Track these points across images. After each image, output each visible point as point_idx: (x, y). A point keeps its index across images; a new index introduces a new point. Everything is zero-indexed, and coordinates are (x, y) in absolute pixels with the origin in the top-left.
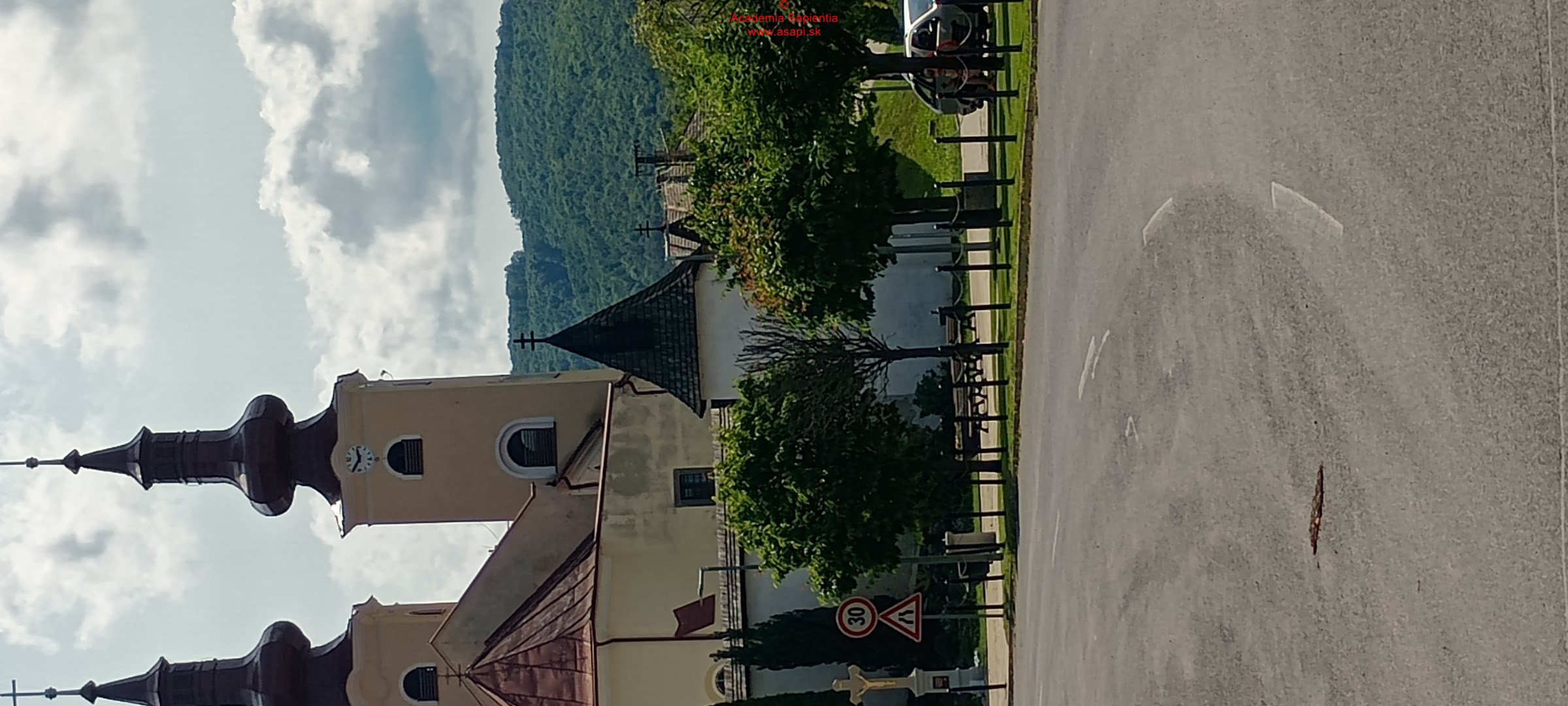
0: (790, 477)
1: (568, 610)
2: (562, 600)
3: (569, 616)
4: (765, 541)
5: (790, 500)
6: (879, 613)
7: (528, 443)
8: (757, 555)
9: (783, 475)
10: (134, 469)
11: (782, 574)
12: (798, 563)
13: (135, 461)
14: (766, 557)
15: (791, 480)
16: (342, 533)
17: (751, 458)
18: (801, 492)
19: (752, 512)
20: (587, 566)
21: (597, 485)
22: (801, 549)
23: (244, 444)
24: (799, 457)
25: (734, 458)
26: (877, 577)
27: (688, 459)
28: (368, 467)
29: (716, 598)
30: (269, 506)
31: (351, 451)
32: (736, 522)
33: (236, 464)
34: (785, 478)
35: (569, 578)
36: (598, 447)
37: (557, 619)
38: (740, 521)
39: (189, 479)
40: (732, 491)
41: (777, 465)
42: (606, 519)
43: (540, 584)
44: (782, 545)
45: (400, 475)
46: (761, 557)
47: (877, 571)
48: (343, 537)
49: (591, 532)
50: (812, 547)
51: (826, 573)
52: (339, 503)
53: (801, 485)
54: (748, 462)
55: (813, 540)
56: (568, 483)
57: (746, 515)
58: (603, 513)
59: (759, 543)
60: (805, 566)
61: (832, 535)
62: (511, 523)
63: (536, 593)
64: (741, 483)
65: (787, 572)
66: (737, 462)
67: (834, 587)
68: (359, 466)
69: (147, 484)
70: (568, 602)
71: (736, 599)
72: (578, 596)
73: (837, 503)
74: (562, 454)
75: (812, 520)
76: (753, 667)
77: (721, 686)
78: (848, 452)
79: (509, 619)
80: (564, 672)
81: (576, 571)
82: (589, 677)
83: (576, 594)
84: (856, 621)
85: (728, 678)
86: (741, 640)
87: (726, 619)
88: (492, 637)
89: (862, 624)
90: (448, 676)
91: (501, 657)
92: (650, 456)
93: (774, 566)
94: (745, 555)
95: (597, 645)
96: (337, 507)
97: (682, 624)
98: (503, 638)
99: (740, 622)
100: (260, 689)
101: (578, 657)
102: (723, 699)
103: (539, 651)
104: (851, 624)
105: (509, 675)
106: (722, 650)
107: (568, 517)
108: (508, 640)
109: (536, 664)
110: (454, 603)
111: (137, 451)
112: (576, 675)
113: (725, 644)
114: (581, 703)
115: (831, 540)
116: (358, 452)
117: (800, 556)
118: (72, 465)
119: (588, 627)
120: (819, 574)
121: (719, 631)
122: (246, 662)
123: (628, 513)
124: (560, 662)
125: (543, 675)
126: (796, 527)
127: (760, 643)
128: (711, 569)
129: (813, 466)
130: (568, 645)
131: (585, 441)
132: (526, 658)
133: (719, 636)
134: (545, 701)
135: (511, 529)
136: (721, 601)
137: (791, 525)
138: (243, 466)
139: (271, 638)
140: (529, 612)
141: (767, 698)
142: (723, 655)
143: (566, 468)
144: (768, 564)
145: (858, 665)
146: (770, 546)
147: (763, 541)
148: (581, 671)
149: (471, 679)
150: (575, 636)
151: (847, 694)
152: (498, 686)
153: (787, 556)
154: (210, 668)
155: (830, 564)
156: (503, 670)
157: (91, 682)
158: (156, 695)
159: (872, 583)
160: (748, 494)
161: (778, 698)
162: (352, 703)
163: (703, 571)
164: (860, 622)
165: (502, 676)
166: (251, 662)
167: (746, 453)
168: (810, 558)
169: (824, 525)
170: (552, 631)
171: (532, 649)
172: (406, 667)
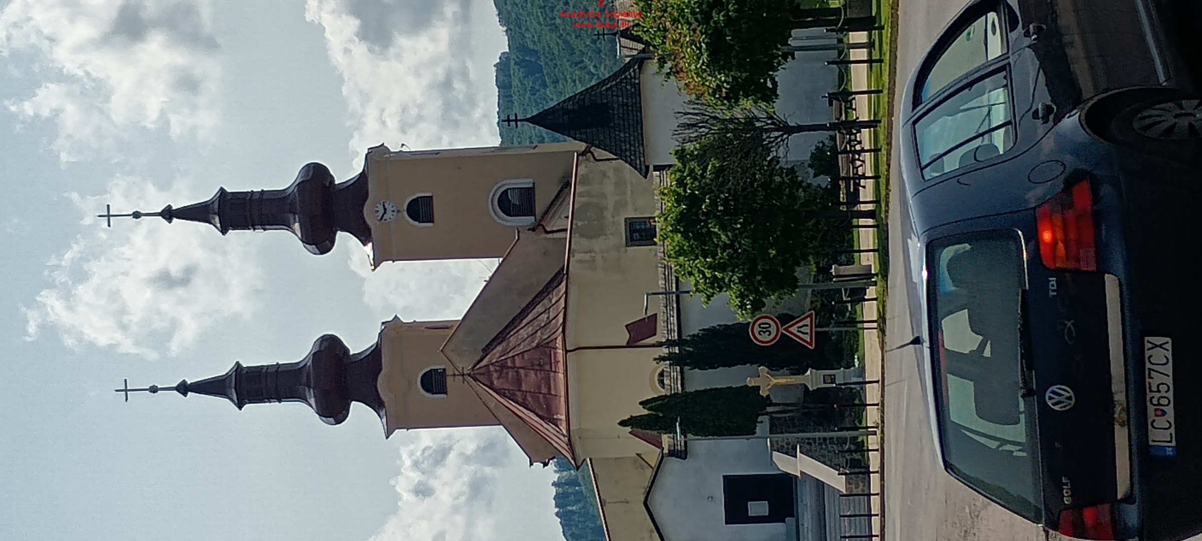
0: (714, 223)
1: (545, 325)
2: (540, 318)
3: (546, 330)
4: (695, 272)
5: (715, 240)
6: (782, 326)
7: (515, 199)
8: (689, 283)
9: (709, 222)
10: (214, 219)
11: (709, 297)
12: (721, 288)
13: (215, 214)
14: (696, 285)
15: (715, 225)
16: (373, 267)
17: (684, 209)
18: (723, 234)
19: (684, 250)
20: (559, 292)
21: (566, 230)
22: (723, 278)
23: (297, 200)
24: (720, 208)
25: (671, 209)
26: (782, 299)
27: (636, 210)
28: (392, 217)
29: (658, 315)
30: (317, 248)
31: (378, 205)
32: (673, 258)
33: (291, 216)
34: (711, 223)
35: (545, 301)
36: (566, 202)
37: (537, 332)
38: (676, 257)
39: (257, 227)
40: (669, 234)
41: (704, 214)
42: (573, 256)
43: (524, 306)
44: (708, 275)
45: (416, 223)
46: (692, 284)
47: (781, 294)
48: (373, 270)
49: (561, 266)
50: (732, 276)
51: (742, 296)
52: (370, 245)
53: (723, 228)
54: (681, 213)
55: (733, 271)
56: (544, 228)
57: (680, 252)
58: (571, 251)
59: (691, 274)
60: (726, 291)
61: (747, 267)
62: (501, 259)
63: (520, 313)
64: (676, 228)
65: (712, 296)
66: (673, 212)
67: (748, 307)
68: (385, 217)
69: (224, 231)
70: (545, 319)
71: (673, 317)
73: (750, 243)
74: (539, 208)
75: (731, 257)
76: (686, 368)
77: (662, 382)
78: (758, 204)
79: (500, 333)
80: (542, 372)
81: (550, 296)
82: (561, 376)
83: (551, 314)
84: (764, 332)
85: (667, 376)
86: (677, 348)
87: (666, 332)
88: (487, 346)
89: (769, 335)
90: (454, 375)
91: (494, 361)
92: (606, 208)
93: (702, 291)
94: (680, 283)
95: (567, 351)
96: (369, 248)
97: (632, 335)
98: (496, 347)
99: (676, 334)
100: (312, 385)
101: (553, 361)
102: (663, 392)
103: (523, 355)
104: (760, 334)
105: (501, 374)
106: (662, 355)
107: (544, 254)
108: (499, 348)
109: (522, 366)
110: (458, 321)
111: (216, 206)
112: (552, 374)
113: (665, 351)
114: (556, 396)
115: (746, 271)
116: (384, 206)
117: (721, 283)
118: (167, 217)
119: (560, 338)
120: (737, 297)
121: (660, 340)
122: (301, 365)
123: (590, 251)
124: (539, 365)
125: (526, 375)
126: (719, 262)
127: (691, 349)
128: (654, 294)
129: (731, 215)
130: (546, 352)
131: (557, 197)
132: (514, 362)
133: (660, 345)
134: (528, 394)
135: (500, 265)
136: (662, 318)
137: (715, 260)
138: (297, 216)
139: (320, 347)
140: (516, 327)
141: (697, 391)
142: (663, 359)
143: (543, 217)
144: (697, 290)
145: (766, 366)
146: (699, 276)
147: (693, 272)
148: (555, 372)
149: (472, 377)
150: (551, 345)
151: (758, 388)
152: (492, 383)
153: (712, 283)
154: (274, 370)
155: (745, 289)
156: (496, 371)
157: (184, 380)
158: (233, 390)
159: (777, 303)
160: (682, 236)
161: (705, 391)
162: (382, 396)
163: (648, 295)
164: (768, 333)
165: (495, 375)
166: (306, 364)
167: (680, 205)
168: (730, 285)
169: (741, 259)
170: (533, 342)
171: (518, 354)
172: (421, 370)
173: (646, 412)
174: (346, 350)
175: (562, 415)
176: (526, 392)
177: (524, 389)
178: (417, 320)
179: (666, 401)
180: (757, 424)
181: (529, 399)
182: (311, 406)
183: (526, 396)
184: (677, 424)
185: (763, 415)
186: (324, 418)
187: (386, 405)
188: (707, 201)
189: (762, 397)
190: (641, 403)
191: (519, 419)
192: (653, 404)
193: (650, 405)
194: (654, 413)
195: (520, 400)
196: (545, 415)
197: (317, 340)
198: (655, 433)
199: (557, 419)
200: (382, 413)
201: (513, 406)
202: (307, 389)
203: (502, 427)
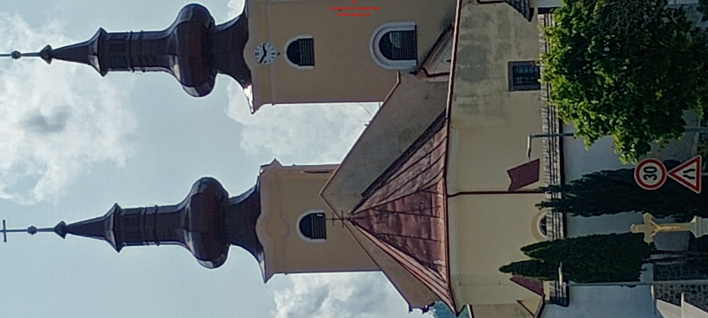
0: (599, 65)
1: (425, 170)
2: (421, 162)
3: (427, 174)
4: (580, 114)
5: (599, 83)
6: (668, 171)
7: (396, 43)
8: (572, 125)
9: (594, 63)
10: (93, 59)
11: (592, 140)
12: (605, 131)
13: (94, 54)
14: (580, 127)
15: (600, 68)
16: (252, 111)
17: (569, 50)
18: (609, 77)
19: (569, 92)
20: (441, 136)
21: (448, 74)
22: (608, 121)
23: (177, 43)
24: (607, 49)
25: (556, 50)
26: (667, 142)
27: (519, 54)
28: (272, 60)
29: (541, 161)
30: (196, 89)
31: (258, 47)
32: (557, 99)
33: (171, 57)
34: (595, 66)
35: (426, 146)
36: (449, 45)
37: (417, 176)
38: (561, 99)
39: (135, 68)
40: (554, 75)
41: (590, 55)
42: (455, 100)
43: (404, 150)
44: (593, 117)
45: (296, 66)
46: (576, 127)
47: (666, 138)
48: (253, 113)
49: (443, 110)
50: (616, 119)
51: (626, 140)
52: (250, 87)
53: (608, 70)
54: (567, 54)
55: (617, 114)
56: (426, 72)
57: (565, 94)
58: (454, 95)
59: (575, 116)
60: (610, 134)
61: (633, 109)
62: (382, 103)
63: (400, 158)
64: (561, 70)
65: (596, 138)
66: (558, 53)
67: (633, 150)
68: (265, 59)
69: (103, 72)
70: (426, 164)
71: (556, 162)
72: (433, 160)
73: (636, 85)
74: (422, 50)
75: (616, 99)
76: (569, 214)
77: (544, 229)
78: (646, 45)
79: (381, 177)
80: (422, 217)
81: (432, 140)
82: (442, 221)
83: (432, 158)
84: (650, 177)
85: (549, 222)
86: (560, 193)
87: (549, 177)
88: (367, 190)
89: (655, 179)
90: (333, 219)
91: (374, 205)
92: (490, 52)
93: (586, 133)
94: (563, 125)
95: (448, 196)
96: (248, 91)
97: (514, 181)
98: (375, 191)
99: (559, 180)
100: (190, 229)
101: (434, 205)
102: (545, 238)
103: (403, 201)
104: (646, 179)
105: (381, 218)
106: (545, 201)
107: (426, 98)
108: (379, 192)
109: (401, 210)
110: (337, 165)
111: (95, 46)
112: (432, 219)
113: (547, 197)
114: (436, 241)
115: (631, 114)
116: (264, 48)
117: (606, 126)
118: (47, 57)
119: (441, 183)
120: (621, 141)
121: (542, 186)
122: (180, 208)
123: (472, 95)
124: (420, 209)
125: (406, 219)
126: (604, 104)
127: (574, 195)
128: (537, 136)
129: (618, 56)
130: (426, 197)
131: (440, 39)
132: (394, 206)
133: (543, 190)
134: (408, 239)
135: (381, 108)
136: (545, 164)
137: (600, 102)
138: (176, 58)
139: (199, 190)
140: (396, 171)
141: (579, 238)
142: (544, 205)
143: (425, 61)
144: (581, 132)
145: (650, 213)
146: (583, 118)
147: (578, 114)
148: (436, 217)
149: (352, 222)
150: (432, 189)
151: (642, 235)
152: (372, 227)
153: (596, 126)
154: (154, 212)
155: (629, 133)
156: (376, 216)
157: (62, 222)
158: (112, 233)
159: (662, 147)
160: (566, 78)
161: (589, 237)
162: (260, 240)
163: (531, 137)
164: (653, 177)
165: (375, 219)
166: (184, 208)
167: (565, 46)
168: (614, 128)
169: (626, 102)
170: (413, 186)
171: (398, 199)
172: (301, 213)
173: (528, 258)
174: (224, 194)
175: (442, 260)
176: (406, 237)
177: (403, 234)
178: (296, 164)
179: (548, 247)
180: (641, 272)
181: (409, 243)
182: (189, 249)
183: (406, 241)
184: (560, 269)
185: (646, 262)
186: (202, 262)
187: (265, 249)
188: (593, 42)
189: (646, 244)
190: (522, 249)
191: (399, 265)
192: (536, 250)
193: (532, 251)
194: (536, 259)
195: (400, 245)
196: (424, 260)
197: (196, 183)
198: (536, 279)
199: (437, 265)
200: (261, 257)
201: (392, 250)
202: (185, 231)
203: (381, 273)
